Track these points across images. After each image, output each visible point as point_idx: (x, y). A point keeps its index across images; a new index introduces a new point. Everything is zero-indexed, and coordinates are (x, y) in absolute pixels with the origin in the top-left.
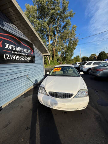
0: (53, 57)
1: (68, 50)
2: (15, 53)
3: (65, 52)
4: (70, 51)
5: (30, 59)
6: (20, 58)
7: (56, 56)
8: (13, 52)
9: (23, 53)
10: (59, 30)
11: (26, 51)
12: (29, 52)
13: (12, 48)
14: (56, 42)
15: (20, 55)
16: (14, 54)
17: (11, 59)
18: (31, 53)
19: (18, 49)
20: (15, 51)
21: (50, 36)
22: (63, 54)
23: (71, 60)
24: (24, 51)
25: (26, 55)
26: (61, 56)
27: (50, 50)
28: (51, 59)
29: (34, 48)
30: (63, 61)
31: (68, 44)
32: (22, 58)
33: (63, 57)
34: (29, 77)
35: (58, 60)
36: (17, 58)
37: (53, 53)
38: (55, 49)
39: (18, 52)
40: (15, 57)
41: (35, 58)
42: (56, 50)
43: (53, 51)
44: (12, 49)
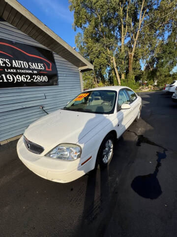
0: (127, 73)
1: (164, 52)
2: (12, 71)
3: (157, 58)
4: (170, 53)
5: (45, 79)
6: (23, 78)
7: (134, 69)
8: (7, 70)
9: (29, 69)
10: (148, 6)
11: (34, 66)
12: (41, 67)
13: (5, 63)
14: (137, 37)
15: (21, 74)
16: (11, 73)
17: (5, 81)
18: (47, 69)
19: (15, 64)
20: (12, 67)
21: (125, 27)
22: (151, 63)
23: (170, 76)
24: (29, 66)
25: (35, 72)
26: (147, 68)
27: (122, 59)
28: (123, 76)
29: (55, 58)
30: (150, 80)
31: (169, 37)
32: (27, 78)
33: (151, 69)
34: (44, 109)
35: (137, 78)
36: (17, 80)
37: (128, 64)
38: (133, 54)
39: (17, 68)
40: (12, 78)
41: (59, 78)
42: (134, 56)
43: (127, 59)
44: (4, 65)
